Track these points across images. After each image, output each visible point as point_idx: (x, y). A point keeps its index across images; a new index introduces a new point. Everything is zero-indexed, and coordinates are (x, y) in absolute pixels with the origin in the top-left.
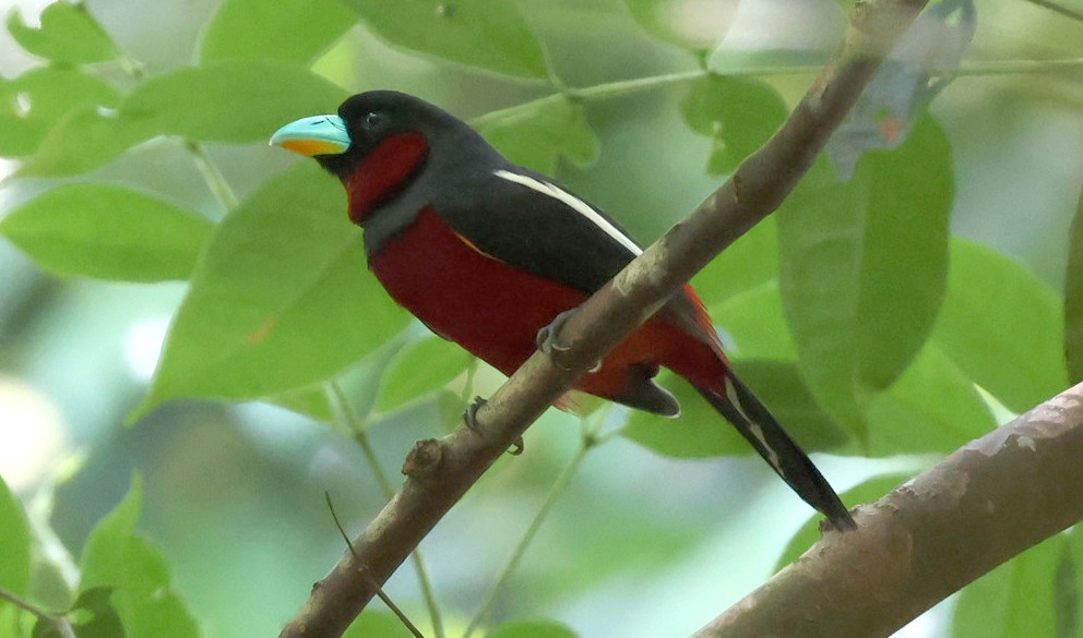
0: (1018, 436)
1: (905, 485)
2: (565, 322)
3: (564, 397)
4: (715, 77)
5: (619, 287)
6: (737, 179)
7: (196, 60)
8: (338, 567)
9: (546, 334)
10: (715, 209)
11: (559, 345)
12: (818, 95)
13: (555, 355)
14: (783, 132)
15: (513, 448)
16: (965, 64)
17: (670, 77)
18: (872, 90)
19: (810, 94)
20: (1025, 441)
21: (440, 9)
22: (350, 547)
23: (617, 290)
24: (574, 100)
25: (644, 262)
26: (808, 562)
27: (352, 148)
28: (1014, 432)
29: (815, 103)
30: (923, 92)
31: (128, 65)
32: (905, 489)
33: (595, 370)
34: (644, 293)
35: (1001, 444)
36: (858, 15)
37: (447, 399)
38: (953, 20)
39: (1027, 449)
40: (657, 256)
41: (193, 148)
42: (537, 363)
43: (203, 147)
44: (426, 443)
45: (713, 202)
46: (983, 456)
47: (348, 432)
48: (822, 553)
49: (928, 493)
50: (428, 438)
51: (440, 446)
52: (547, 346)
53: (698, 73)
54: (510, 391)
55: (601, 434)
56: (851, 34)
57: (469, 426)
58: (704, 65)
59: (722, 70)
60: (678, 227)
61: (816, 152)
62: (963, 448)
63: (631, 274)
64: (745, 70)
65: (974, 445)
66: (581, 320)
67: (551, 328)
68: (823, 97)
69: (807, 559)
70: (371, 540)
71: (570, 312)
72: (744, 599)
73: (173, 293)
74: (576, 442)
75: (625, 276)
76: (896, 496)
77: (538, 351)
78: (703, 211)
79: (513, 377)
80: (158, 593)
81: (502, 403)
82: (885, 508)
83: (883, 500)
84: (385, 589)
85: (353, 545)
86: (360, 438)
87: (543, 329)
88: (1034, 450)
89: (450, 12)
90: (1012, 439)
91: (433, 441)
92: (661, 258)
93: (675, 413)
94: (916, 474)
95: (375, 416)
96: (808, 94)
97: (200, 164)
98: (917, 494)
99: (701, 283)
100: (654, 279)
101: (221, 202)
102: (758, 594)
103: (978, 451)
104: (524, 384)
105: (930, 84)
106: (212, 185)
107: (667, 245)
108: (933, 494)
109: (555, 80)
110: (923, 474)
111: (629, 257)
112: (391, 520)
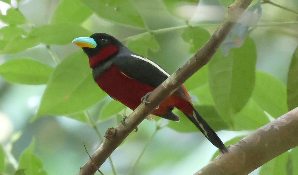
0: (274, 126)
1: (243, 139)
2: (149, 95)
3: (148, 116)
4: (191, 27)
5: (164, 86)
6: (196, 56)
7: (49, 23)
8: (87, 163)
9: (144, 99)
10: (190, 64)
11: (147, 101)
12: (218, 32)
13: (146, 104)
14: (209, 42)
15: (135, 130)
16: (259, 23)
17: (178, 27)
18: (233, 31)
19: (216, 32)
20: (276, 127)
21: (115, 9)
22: (90, 157)
23: (163, 86)
24: (152, 33)
25: (170, 78)
26: (216, 161)
27: (97, 47)
28: (273, 124)
29: (217, 34)
30: (247, 32)
31: (30, 25)
32: (243, 140)
33: (157, 109)
34: (170, 87)
35: (269, 128)
36: (229, 10)
37: (119, 117)
38: (256, 12)
39: (276, 129)
40: (174, 77)
41: (48, 47)
42: (141, 106)
43: (51, 47)
44: (111, 129)
45: (189, 62)
46: (264, 131)
47: (92, 126)
48: (220, 158)
49: (249, 141)
50: (112, 127)
51: (115, 129)
52: (144, 102)
53: (186, 26)
54: (134, 114)
55: (161, 126)
56: (227, 15)
57: (123, 124)
58: (187, 24)
59: (193, 25)
60: (180, 69)
61: (217, 48)
62: (259, 129)
63: (167, 82)
64: (199, 25)
65: (262, 128)
66: (153, 94)
67: (145, 97)
68: (219, 33)
69: (216, 160)
70: (96, 155)
71: (150, 92)
72: (199, 171)
73: (42, 88)
74: (154, 128)
75: (165, 83)
76: (240, 142)
77: (142, 103)
78: (186, 65)
79: (134, 111)
80: (40, 171)
81: (132, 118)
82: (238, 146)
83: (237, 143)
84: (100, 169)
85: (91, 157)
86: (95, 127)
87: (143, 97)
88: (278, 129)
89: (118, 9)
90: (272, 126)
91: (113, 128)
92: (175, 77)
93: (179, 120)
94: (245, 136)
95: (99, 121)
96: (215, 32)
97: (50, 52)
98: (246, 142)
99: (186, 84)
100: (173, 83)
101: (55, 62)
102: (202, 170)
103: (262, 130)
104: (138, 112)
105: (249, 29)
106: (54, 58)
107: (177, 74)
108: (250, 142)
109: (147, 28)
110: (248, 136)
111: (166, 77)
112: (102, 150)
